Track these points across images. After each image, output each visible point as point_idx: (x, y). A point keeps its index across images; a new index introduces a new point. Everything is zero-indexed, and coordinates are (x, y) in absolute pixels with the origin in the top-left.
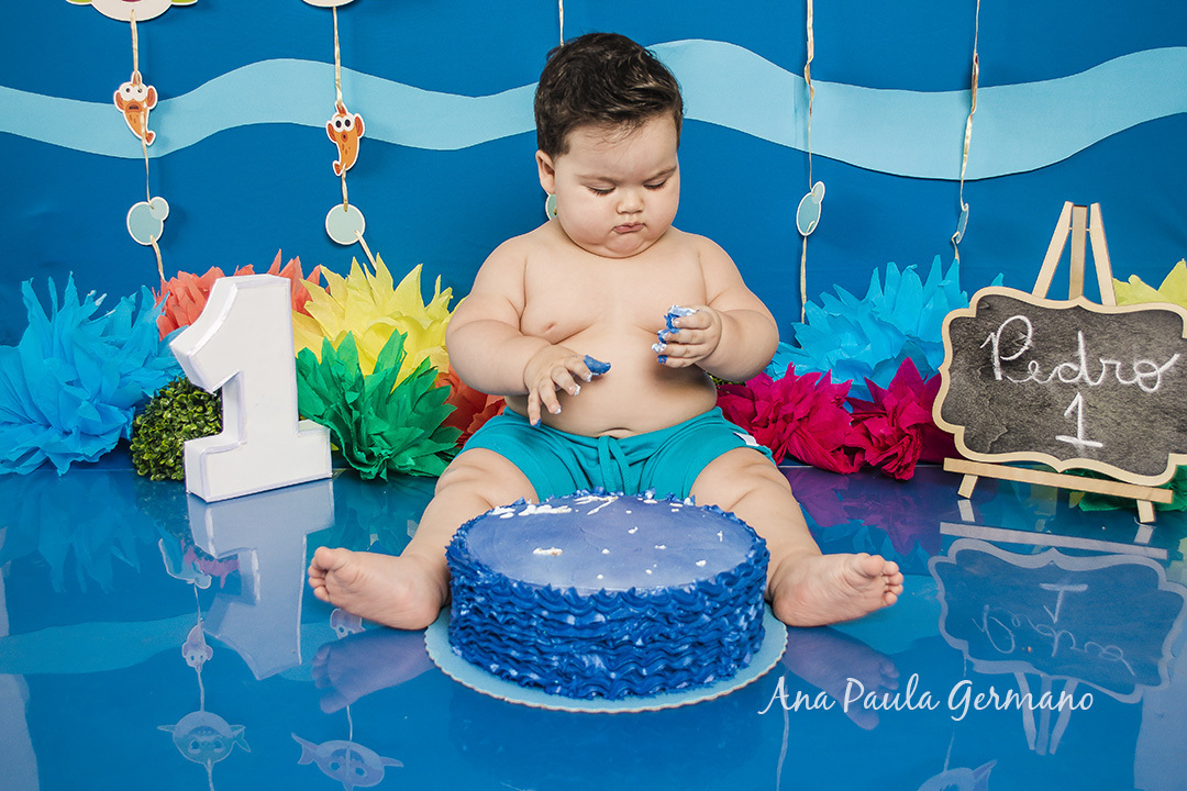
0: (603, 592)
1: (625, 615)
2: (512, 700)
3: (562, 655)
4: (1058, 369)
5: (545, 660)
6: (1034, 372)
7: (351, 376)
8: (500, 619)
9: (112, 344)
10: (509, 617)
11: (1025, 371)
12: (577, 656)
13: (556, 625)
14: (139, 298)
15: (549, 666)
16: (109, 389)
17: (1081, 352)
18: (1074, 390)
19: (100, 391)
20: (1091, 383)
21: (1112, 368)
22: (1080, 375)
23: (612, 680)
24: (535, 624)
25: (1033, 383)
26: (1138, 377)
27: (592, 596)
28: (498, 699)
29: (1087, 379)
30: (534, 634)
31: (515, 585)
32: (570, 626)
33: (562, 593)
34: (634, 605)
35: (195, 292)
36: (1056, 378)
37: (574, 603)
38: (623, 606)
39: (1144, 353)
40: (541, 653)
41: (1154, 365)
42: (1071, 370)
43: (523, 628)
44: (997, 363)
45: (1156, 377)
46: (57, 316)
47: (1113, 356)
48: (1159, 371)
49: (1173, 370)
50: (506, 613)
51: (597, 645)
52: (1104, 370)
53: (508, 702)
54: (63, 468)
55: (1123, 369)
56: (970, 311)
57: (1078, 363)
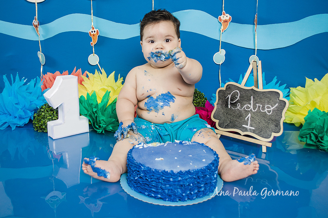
0: (181, 171)
1: (187, 177)
2: (155, 204)
3: (169, 190)
4: (245, 106)
5: (164, 191)
6: (239, 107)
7: (95, 103)
8: (149, 180)
9: (29, 93)
10: (152, 180)
11: (236, 106)
12: (174, 190)
13: (167, 181)
14: (36, 79)
15: (165, 193)
16: (27, 106)
17: (252, 102)
18: (249, 112)
19: (25, 106)
20: (253, 111)
21: (259, 107)
23: (183, 196)
24: (160, 181)
25: (238, 109)
26: (266, 110)
27: (178, 173)
28: (150, 204)
29: (252, 109)
30: (161, 184)
31: (154, 170)
32: (171, 181)
33: (169, 172)
34: (190, 174)
35: (52, 78)
36: (244, 108)
37: (173, 175)
38: (187, 175)
39: (268, 103)
40: (163, 189)
41: (271, 107)
42: (249, 106)
43: (157, 182)
44: (229, 103)
45: (271, 110)
46: (13, 85)
47: (260, 104)
48: (272, 109)
49: (276, 109)
50: (151, 178)
51: (179, 186)
52: (257, 107)
53: (154, 204)
54: (14, 128)
55: (262, 107)
56: (224, 89)
57: (251, 105)
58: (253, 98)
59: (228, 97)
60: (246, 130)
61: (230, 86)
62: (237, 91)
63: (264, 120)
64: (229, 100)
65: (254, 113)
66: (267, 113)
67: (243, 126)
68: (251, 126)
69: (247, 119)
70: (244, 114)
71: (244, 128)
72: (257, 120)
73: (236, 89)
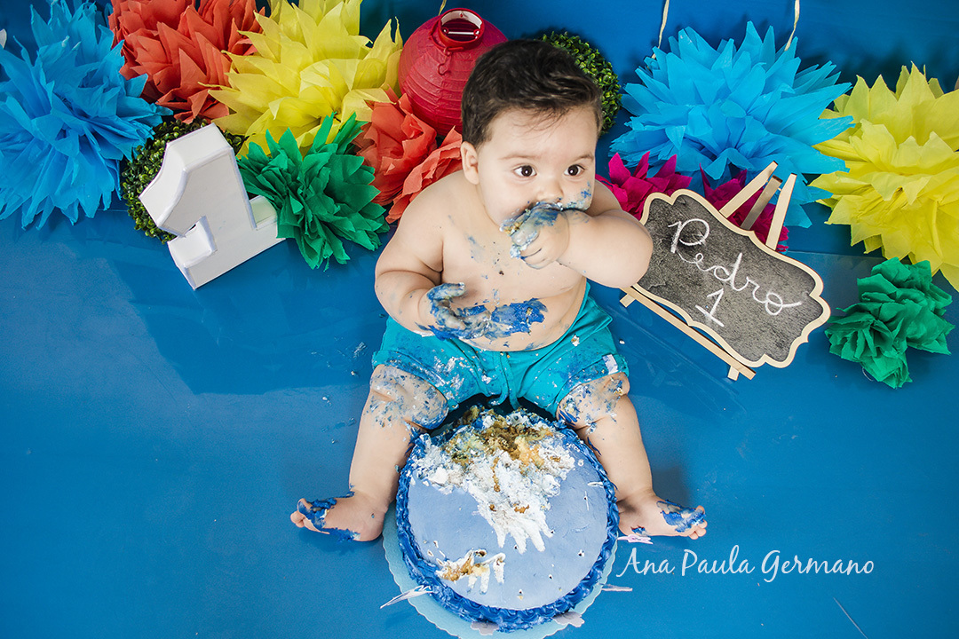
4: (715, 267)
6: (698, 261)
11: (693, 257)
17: (736, 266)
18: (721, 285)
20: (734, 288)
21: (752, 287)
22: (729, 279)
25: (695, 267)
26: (767, 301)
29: (732, 284)
36: (711, 272)
39: (778, 289)
41: (781, 301)
42: (724, 273)
44: (675, 241)
45: (779, 308)
47: (756, 280)
48: (782, 306)
49: (792, 312)
52: (746, 285)
55: (759, 291)
56: (670, 200)
57: (731, 272)
58: (743, 258)
59: (677, 226)
60: (702, 319)
61: (688, 201)
62: (705, 223)
63: (754, 320)
64: (678, 234)
65: (734, 293)
66: (768, 310)
67: (697, 307)
68: (717, 316)
69: (713, 297)
70: (708, 285)
71: (698, 312)
72: (737, 312)
73: (704, 217)
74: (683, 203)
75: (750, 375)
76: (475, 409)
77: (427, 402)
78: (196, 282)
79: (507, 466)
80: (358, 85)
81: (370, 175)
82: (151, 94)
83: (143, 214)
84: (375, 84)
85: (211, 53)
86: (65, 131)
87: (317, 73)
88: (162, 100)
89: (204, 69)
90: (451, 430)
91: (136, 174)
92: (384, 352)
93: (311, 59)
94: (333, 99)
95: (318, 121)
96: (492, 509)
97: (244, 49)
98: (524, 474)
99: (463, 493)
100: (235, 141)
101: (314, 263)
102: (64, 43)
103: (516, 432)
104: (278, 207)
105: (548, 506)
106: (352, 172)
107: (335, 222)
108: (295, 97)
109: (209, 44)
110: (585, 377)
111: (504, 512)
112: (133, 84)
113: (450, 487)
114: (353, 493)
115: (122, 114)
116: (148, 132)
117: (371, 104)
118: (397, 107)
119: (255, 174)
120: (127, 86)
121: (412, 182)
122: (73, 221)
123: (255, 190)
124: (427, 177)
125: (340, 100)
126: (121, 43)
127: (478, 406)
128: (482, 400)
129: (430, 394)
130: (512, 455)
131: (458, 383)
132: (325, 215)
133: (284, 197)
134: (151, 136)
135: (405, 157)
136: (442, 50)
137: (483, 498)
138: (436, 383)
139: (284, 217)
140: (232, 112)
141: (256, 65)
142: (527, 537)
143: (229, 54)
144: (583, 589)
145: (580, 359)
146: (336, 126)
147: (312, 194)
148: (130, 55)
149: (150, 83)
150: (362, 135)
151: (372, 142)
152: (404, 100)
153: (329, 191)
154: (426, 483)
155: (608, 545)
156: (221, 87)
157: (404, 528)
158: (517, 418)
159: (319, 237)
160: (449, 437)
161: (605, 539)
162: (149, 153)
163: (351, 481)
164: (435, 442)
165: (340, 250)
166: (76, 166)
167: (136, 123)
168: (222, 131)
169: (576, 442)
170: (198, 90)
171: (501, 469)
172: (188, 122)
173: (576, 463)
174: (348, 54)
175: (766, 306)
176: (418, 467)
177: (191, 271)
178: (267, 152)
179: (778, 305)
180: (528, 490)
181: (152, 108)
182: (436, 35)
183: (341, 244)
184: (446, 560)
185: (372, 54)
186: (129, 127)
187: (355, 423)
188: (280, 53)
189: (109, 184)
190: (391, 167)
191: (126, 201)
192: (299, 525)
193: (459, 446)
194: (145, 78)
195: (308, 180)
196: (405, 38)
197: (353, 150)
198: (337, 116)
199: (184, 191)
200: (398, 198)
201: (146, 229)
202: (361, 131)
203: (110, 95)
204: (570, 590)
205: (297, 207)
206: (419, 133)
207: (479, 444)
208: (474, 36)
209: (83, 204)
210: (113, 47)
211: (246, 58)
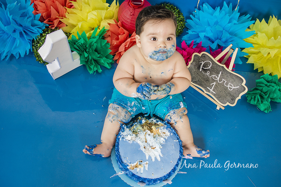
6: (208, 74)
11: (206, 72)
17: (219, 75)
18: (215, 81)
20: (219, 82)
21: (224, 82)
22: (217, 79)
26: (229, 86)
29: (218, 81)
36: (212, 77)
39: (232, 83)
41: (233, 86)
44: (201, 67)
45: (232, 88)
47: (226, 79)
48: (233, 88)
49: (236, 89)
52: (222, 81)
55: (226, 83)
56: (200, 55)
57: (218, 77)
58: (222, 73)
59: (202, 63)
60: (209, 91)
62: (210, 62)
63: (225, 92)
64: (202, 65)
65: (219, 83)
66: (229, 89)
67: (208, 87)
68: (214, 90)
69: (212, 85)
70: (211, 81)
71: (208, 89)
72: (220, 89)
73: (210, 60)
74: (204, 56)
75: (223, 108)
76: (140, 117)
77: (125, 115)
78: (55, 77)
79: (149, 135)
80: (105, 18)
81: (109, 46)
82: (42, 20)
83: (39, 56)
84: (111, 18)
85: (60, 7)
86: (15, 30)
87: (93, 14)
88: (45, 22)
89: (58, 12)
90: (132, 124)
91: (37, 44)
92: (112, 100)
93: (91, 10)
94: (98, 22)
95: (93, 29)
96: (144, 148)
97: (71, 7)
98: (154, 137)
99: (136, 143)
100: (68, 34)
101: (91, 72)
102: (15, 3)
103: (152, 124)
104: (81, 55)
105: (161, 147)
106: (103, 44)
107: (98, 60)
108: (86, 21)
109: (60, 5)
110: (174, 108)
111: (148, 149)
112: (36, 17)
113: (132, 141)
114: (102, 143)
115: (33, 25)
116: (41, 31)
117: (109, 24)
118: (117, 25)
119: (74, 45)
120: (34, 17)
121: (122, 48)
122: (17, 58)
123: (73, 50)
124: (126, 47)
125: (100, 23)
126: (33, 4)
127: (141, 117)
128: (142, 115)
129: (126, 113)
130: (151, 132)
131: (135, 109)
132: (95, 57)
133: (82, 52)
134: (42, 32)
135: (120, 40)
136: (131, 8)
137: (142, 145)
138: (128, 109)
139: (82, 58)
140: (67, 26)
141: (74, 11)
142: (155, 156)
143: (66, 8)
144: (172, 172)
145: (172, 103)
146: (99, 31)
147: (91, 51)
148: (36, 7)
149: (42, 16)
150: (106, 34)
151: (109, 36)
152: (119, 23)
153: (96, 50)
154: (124, 140)
155: (180, 159)
156: (64, 18)
157: (118, 153)
158: (152, 120)
159: (93, 64)
160: (131, 126)
161: (179, 157)
162: (41, 38)
163: (102, 139)
164: (127, 127)
165: (99, 68)
166: (18, 41)
167: (37, 28)
168: (64, 31)
169: (170, 128)
170: (56, 19)
171: (147, 136)
172: (53, 28)
173: (170, 134)
174: (103, 9)
175: (228, 88)
176: (122, 135)
177: (53, 74)
178: (77, 38)
179: (232, 87)
180: (155, 142)
181: (42, 24)
182: (130, 3)
183: (99, 66)
184: (130, 163)
185: (110, 9)
186: (35, 30)
187: (103, 121)
188: (82, 8)
189: (29, 47)
190: (115, 43)
191: (34, 52)
192: (85, 153)
193: (135, 129)
194: (40, 14)
195: (90, 47)
196: (120, 4)
197: (104, 38)
198: (99, 28)
199: (52, 49)
200: (117, 53)
201: (39, 61)
202: (106, 32)
203: (29, 20)
204: (168, 173)
205: (86, 55)
206: (124, 33)
207: (141, 128)
208: (141, 4)
209: (20, 53)
210: (30, 5)
211: (71, 9)
